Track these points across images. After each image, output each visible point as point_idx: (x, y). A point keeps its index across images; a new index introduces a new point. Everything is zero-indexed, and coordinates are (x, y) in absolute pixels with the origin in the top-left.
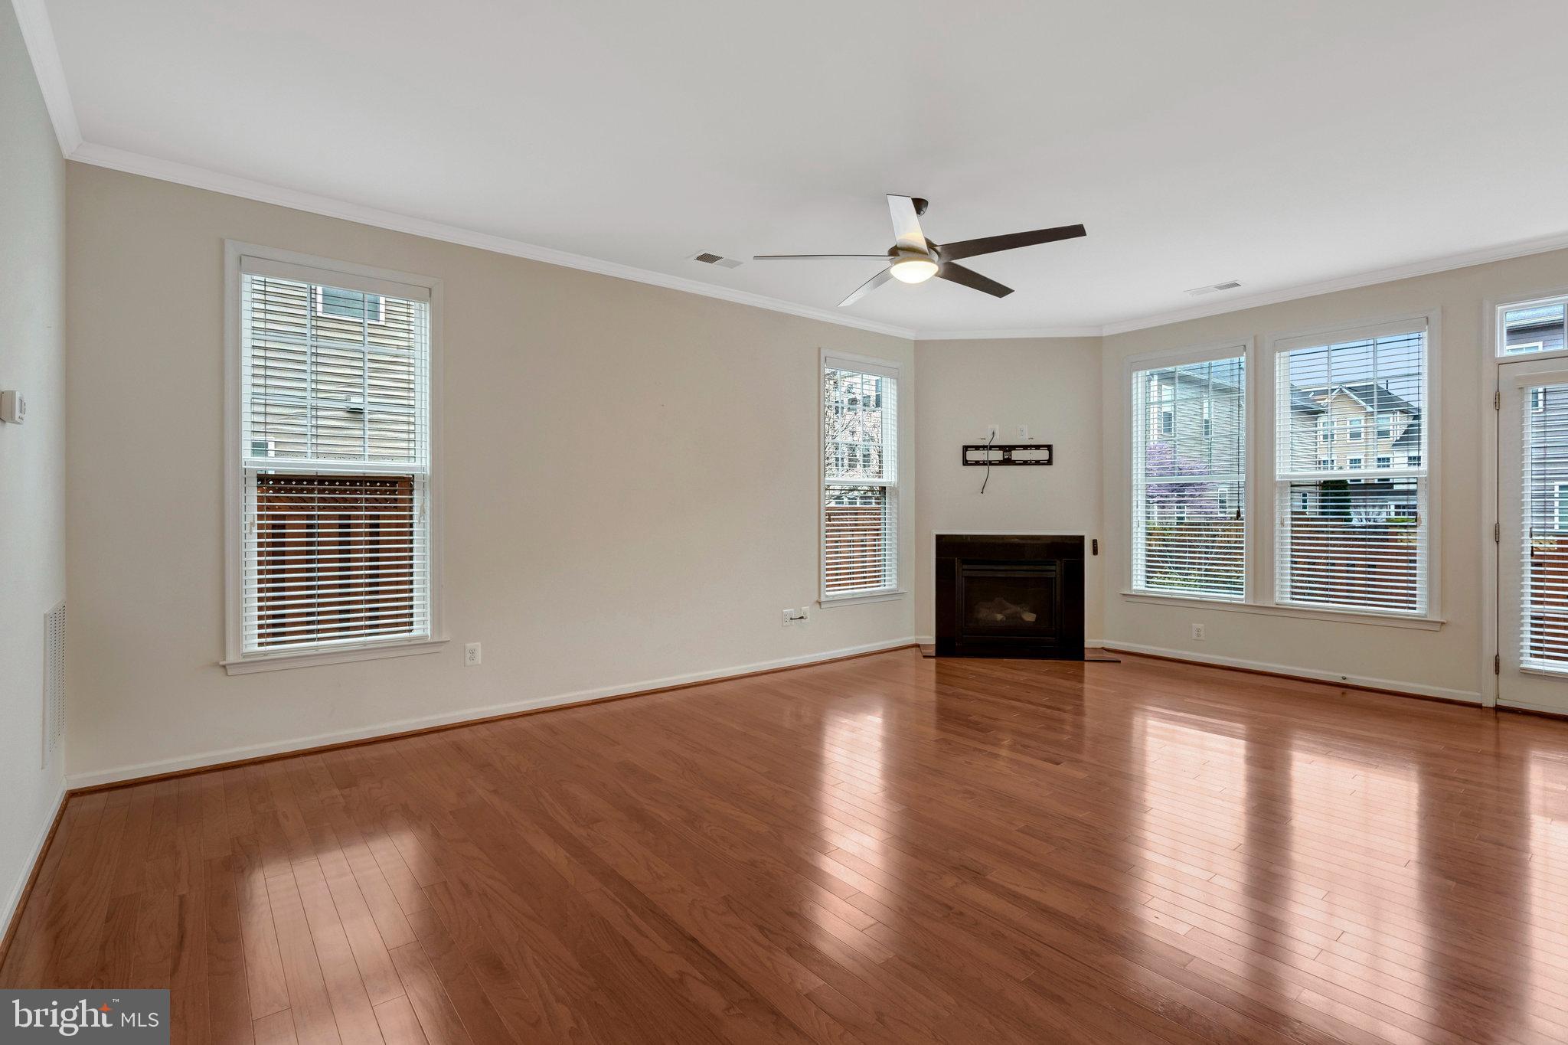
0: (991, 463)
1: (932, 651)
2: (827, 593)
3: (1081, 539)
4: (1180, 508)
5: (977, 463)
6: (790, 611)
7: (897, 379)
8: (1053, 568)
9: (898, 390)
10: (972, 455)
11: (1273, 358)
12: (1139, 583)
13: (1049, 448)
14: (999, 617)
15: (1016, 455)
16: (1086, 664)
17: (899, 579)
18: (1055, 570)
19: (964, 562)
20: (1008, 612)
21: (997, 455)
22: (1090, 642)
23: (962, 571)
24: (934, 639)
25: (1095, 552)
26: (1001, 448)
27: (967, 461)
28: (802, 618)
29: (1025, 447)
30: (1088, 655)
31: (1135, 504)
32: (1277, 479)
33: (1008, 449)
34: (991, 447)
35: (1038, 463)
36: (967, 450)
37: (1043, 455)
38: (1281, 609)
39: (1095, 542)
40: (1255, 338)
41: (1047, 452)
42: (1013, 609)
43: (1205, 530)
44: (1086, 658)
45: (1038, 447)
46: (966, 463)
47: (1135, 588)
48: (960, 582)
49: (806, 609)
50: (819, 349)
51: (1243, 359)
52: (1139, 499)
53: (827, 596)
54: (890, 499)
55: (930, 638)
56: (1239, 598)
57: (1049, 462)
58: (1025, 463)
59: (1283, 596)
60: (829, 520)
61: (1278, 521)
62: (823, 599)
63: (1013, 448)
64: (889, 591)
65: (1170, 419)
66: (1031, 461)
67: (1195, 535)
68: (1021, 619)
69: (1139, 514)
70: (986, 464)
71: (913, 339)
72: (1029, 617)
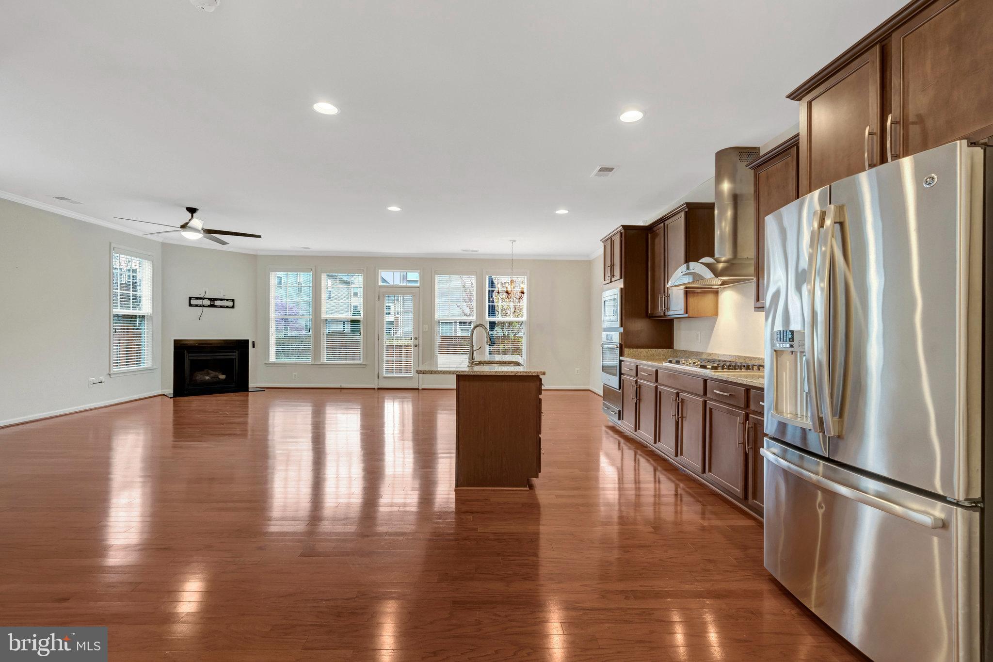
0: (204, 306)
1: (172, 396)
2: (114, 370)
3: (247, 341)
4: (286, 328)
5: (197, 306)
6: (92, 379)
7: (152, 261)
8: (234, 354)
9: (153, 267)
10: (193, 302)
11: (321, 276)
12: (272, 358)
13: (233, 301)
14: (207, 378)
15: (217, 303)
16: (249, 393)
17: (153, 362)
18: (235, 355)
19: (189, 353)
20: (212, 375)
21: (207, 303)
22: (251, 385)
23: (187, 359)
24: (173, 391)
25: (254, 346)
26: (209, 299)
27: (191, 304)
28: (101, 382)
29: (221, 300)
30: (250, 390)
31: (271, 326)
32: (322, 318)
33: (212, 300)
34: (204, 299)
35: (227, 307)
36: (191, 299)
37: (230, 304)
38: (323, 365)
39: (253, 342)
40: (315, 266)
41: (232, 302)
42: (213, 373)
43: (298, 339)
45: (227, 300)
46: (190, 305)
47: (270, 361)
48: (187, 363)
49: (102, 378)
50: (110, 243)
51: (311, 274)
52: (273, 324)
53: (114, 371)
54: (147, 321)
55: (170, 391)
56: (310, 361)
57: (233, 307)
58: (221, 307)
59: (324, 359)
60: (115, 332)
61: (322, 333)
62: (112, 372)
63: (215, 299)
64: (147, 368)
65: (281, 280)
66: (224, 306)
67: (294, 341)
68: (218, 378)
69: (273, 331)
70: (202, 306)
71: (161, 241)
72: (223, 377)
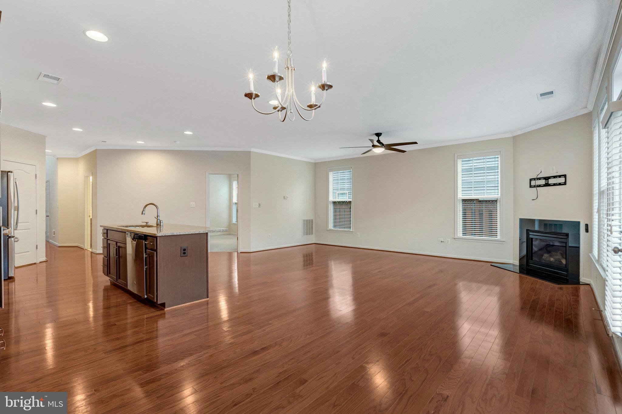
0: (540, 186)
3: (579, 223)
5: (536, 186)
10: (534, 183)
13: (565, 176)
14: (551, 259)
15: (551, 181)
21: (543, 182)
26: (544, 178)
27: (531, 186)
29: (555, 177)
33: (547, 178)
34: (540, 178)
35: (560, 184)
36: (531, 181)
37: (562, 180)
39: (586, 225)
41: (564, 178)
44: (581, 283)
45: (560, 176)
55: (517, 263)
57: (565, 183)
58: (554, 185)
62: (456, 237)
63: (549, 178)
66: (556, 184)
68: (561, 262)
72: (564, 261)
